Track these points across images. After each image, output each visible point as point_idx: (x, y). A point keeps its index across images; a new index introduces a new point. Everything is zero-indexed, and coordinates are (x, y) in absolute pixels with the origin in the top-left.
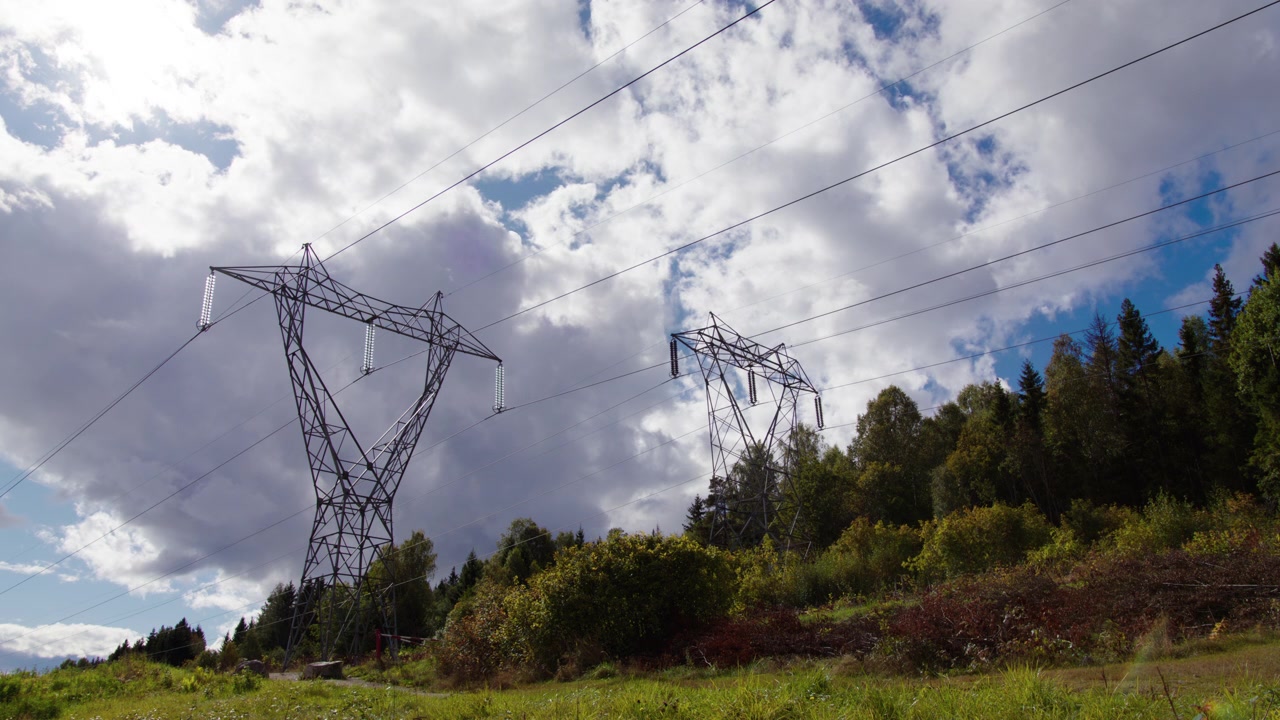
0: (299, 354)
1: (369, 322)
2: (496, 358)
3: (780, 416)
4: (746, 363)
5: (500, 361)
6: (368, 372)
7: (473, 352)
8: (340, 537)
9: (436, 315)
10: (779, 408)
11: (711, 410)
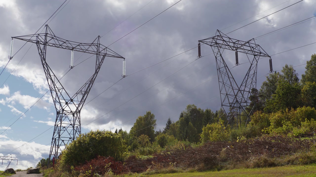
0: (45, 64)
1: (72, 50)
2: (122, 58)
3: (252, 68)
4: (235, 49)
5: (124, 58)
6: (72, 68)
7: (113, 56)
8: (61, 125)
9: (98, 44)
10: (252, 64)
11: (218, 68)
